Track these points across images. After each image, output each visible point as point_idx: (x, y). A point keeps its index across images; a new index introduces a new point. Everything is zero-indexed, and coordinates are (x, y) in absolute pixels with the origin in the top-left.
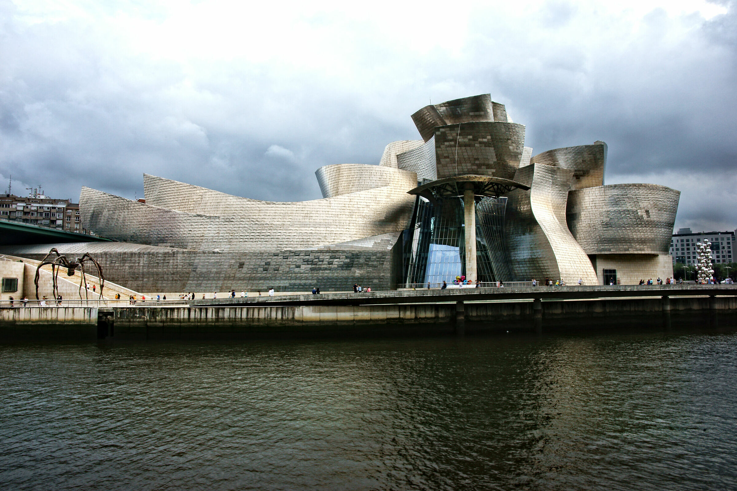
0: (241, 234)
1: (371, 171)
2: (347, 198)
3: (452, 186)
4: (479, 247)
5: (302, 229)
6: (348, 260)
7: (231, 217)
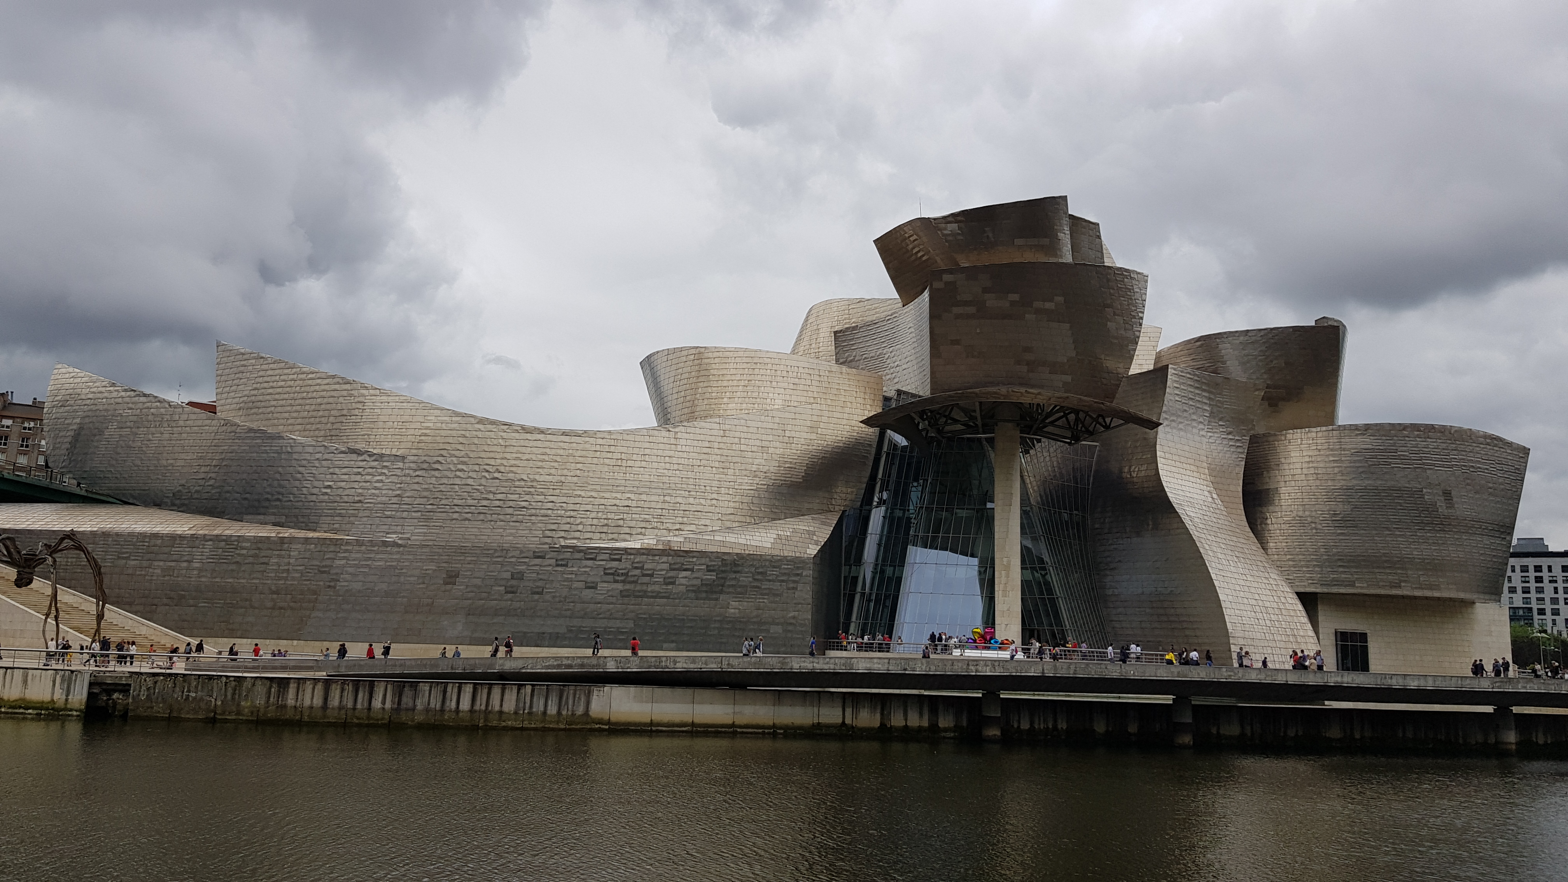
0: (456, 502)
1: (775, 367)
2: (717, 426)
3: (964, 410)
4: (1028, 559)
5: (607, 495)
6: (712, 576)
7: (435, 459)
